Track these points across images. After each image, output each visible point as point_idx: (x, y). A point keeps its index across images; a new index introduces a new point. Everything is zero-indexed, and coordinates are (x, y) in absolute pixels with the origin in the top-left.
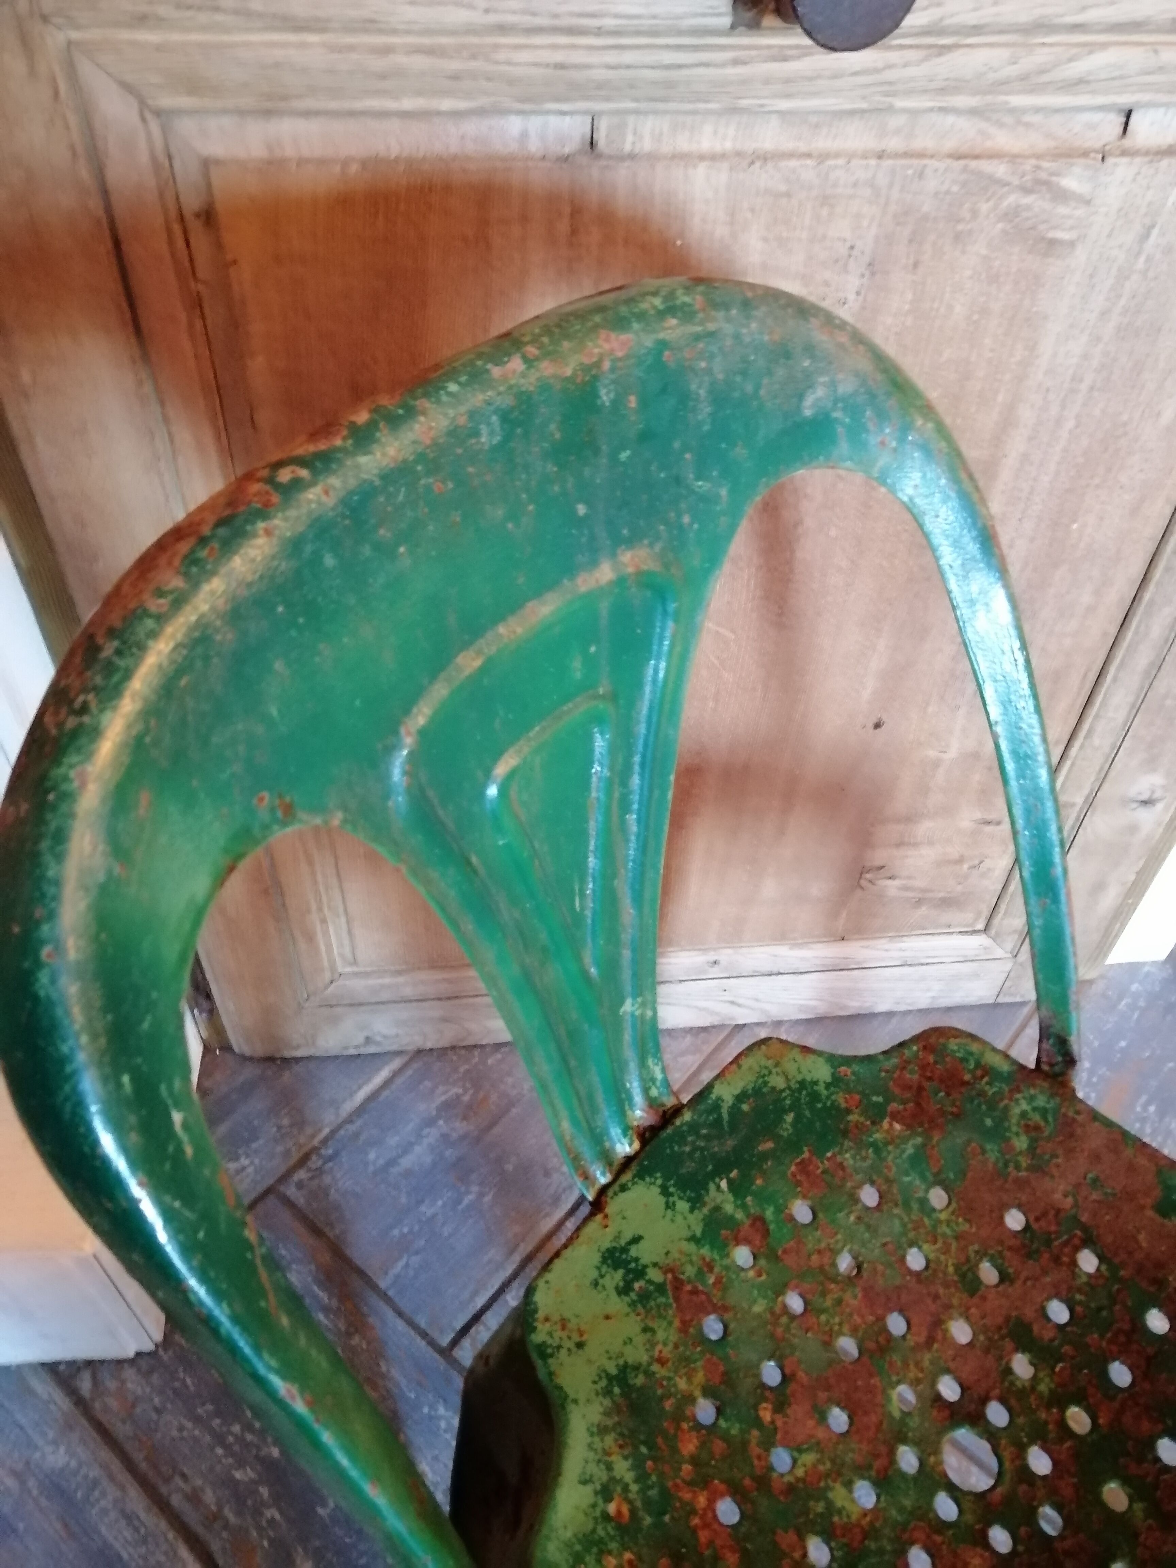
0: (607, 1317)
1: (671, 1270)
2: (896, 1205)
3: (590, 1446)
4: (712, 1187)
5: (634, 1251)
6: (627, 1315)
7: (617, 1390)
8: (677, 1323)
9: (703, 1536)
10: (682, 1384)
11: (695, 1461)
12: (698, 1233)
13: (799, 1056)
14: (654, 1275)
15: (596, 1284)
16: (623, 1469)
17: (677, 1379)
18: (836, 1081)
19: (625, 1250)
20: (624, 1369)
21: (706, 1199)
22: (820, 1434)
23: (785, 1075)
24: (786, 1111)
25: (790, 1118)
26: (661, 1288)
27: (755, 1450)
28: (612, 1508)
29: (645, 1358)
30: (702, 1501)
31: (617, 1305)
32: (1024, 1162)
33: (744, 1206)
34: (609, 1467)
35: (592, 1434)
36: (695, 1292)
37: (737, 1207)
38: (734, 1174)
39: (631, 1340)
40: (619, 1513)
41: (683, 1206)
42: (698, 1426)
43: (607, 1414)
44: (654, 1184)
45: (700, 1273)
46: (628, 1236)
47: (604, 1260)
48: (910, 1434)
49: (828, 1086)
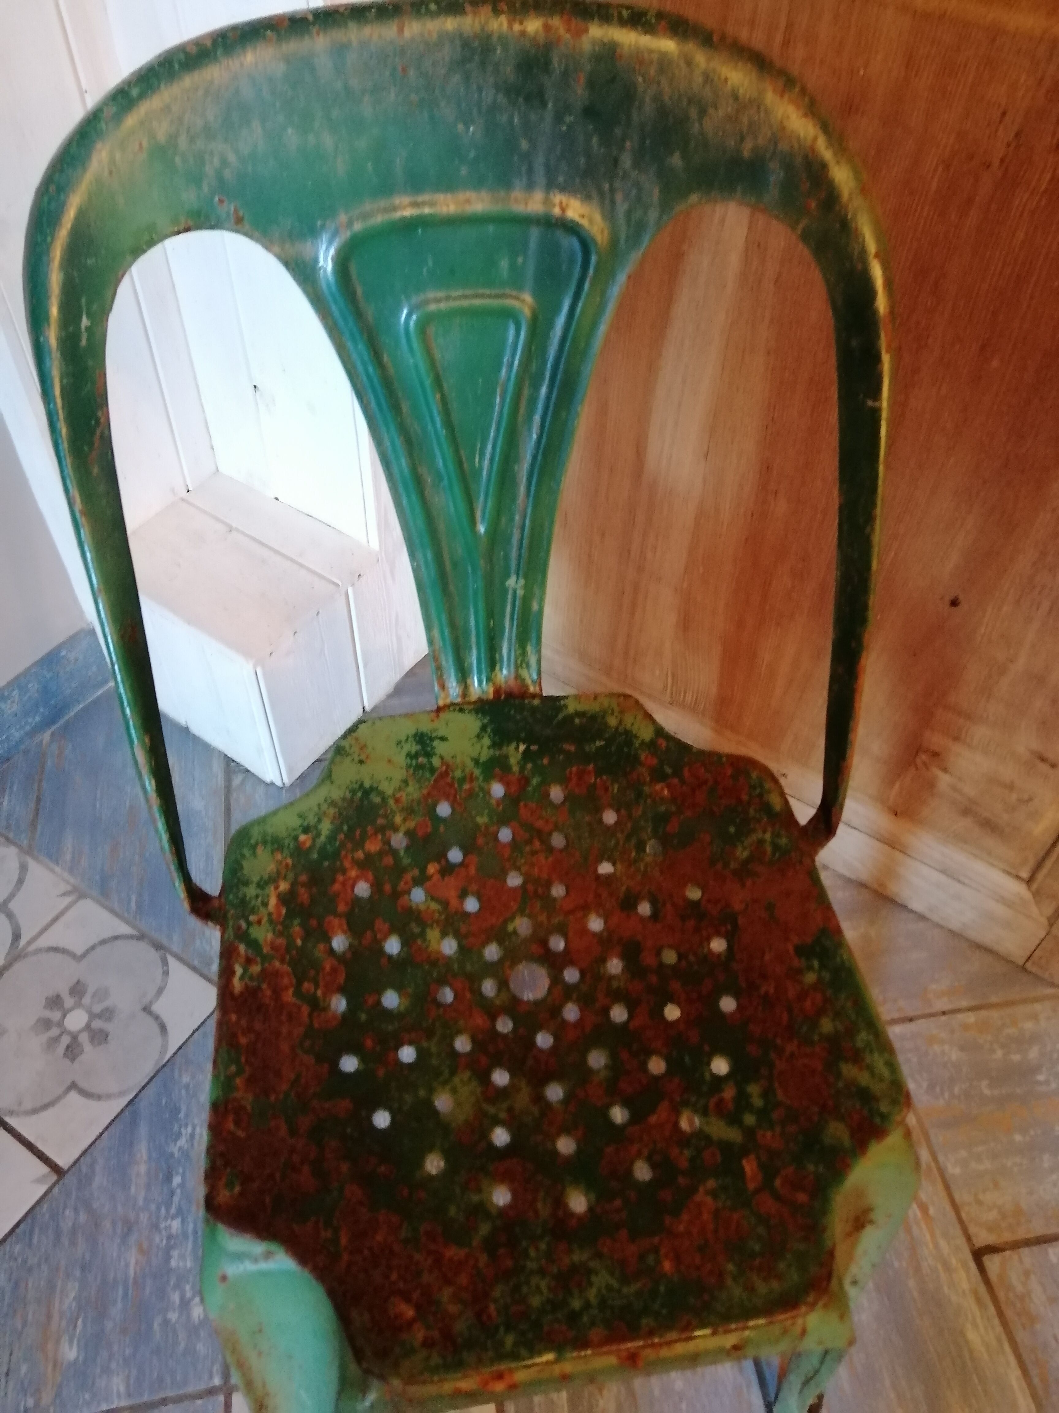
0: (389, 761)
1: (448, 766)
2: (622, 832)
3: (319, 805)
4: (514, 745)
5: (436, 743)
6: (402, 768)
7: (359, 794)
8: (425, 791)
9: (337, 887)
10: (398, 819)
11: (368, 856)
12: (481, 761)
13: (640, 717)
14: (436, 762)
15: (399, 743)
16: (326, 827)
17: (398, 814)
18: (652, 745)
19: (432, 739)
20: (372, 789)
21: (505, 748)
22: (454, 902)
23: (621, 722)
24: (600, 738)
25: (600, 743)
26: (432, 770)
27: (408, 876)
28: (302, 838)
29: (389, 792)
30: (353, 873)
31: (401, 759)
32: (733, 865)
33: (522, 768)
34: (320, 821)
35: (325, 801)
36: (451, 785)
37: (518, 763)
38: (534, 748)
39: (391, 779)
40: (304, 843)
41: (487, 741)
42: (387, 842)
43: (344, 799)
44: (481, 720)
45: (463, 780)
46: (441, 733)
47: (415, 736)
48: (507, 943)
49: (643, 743)
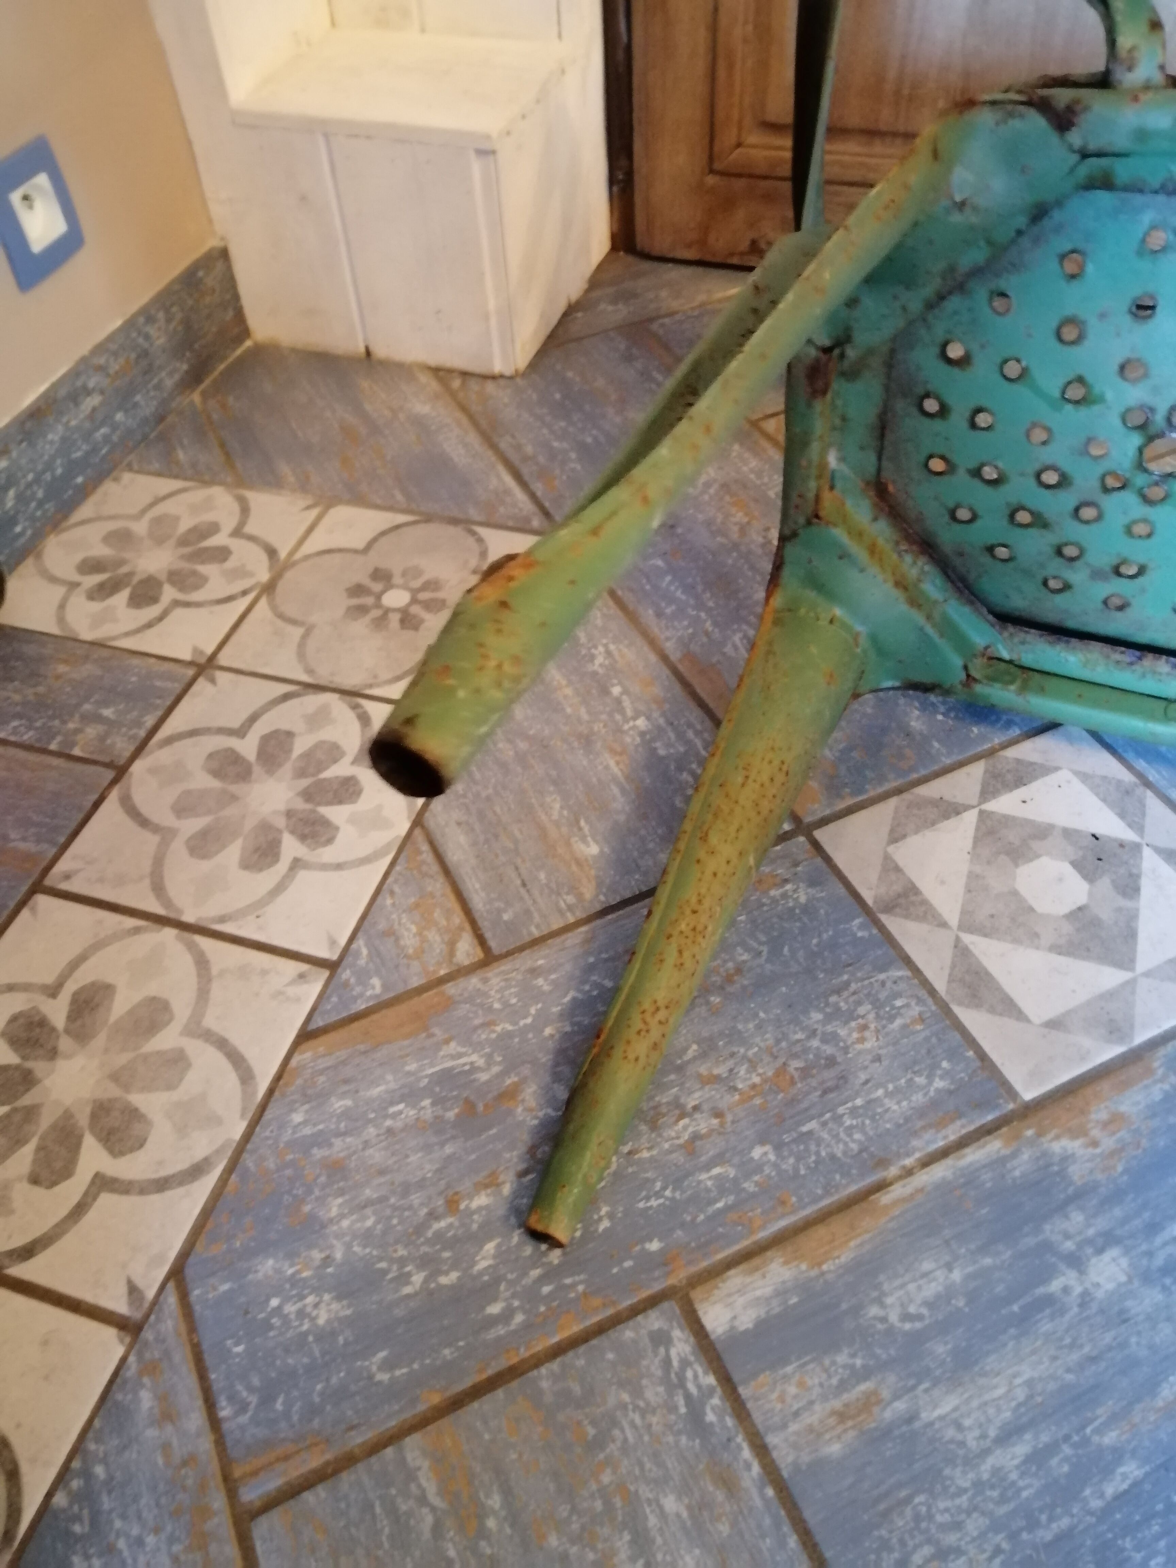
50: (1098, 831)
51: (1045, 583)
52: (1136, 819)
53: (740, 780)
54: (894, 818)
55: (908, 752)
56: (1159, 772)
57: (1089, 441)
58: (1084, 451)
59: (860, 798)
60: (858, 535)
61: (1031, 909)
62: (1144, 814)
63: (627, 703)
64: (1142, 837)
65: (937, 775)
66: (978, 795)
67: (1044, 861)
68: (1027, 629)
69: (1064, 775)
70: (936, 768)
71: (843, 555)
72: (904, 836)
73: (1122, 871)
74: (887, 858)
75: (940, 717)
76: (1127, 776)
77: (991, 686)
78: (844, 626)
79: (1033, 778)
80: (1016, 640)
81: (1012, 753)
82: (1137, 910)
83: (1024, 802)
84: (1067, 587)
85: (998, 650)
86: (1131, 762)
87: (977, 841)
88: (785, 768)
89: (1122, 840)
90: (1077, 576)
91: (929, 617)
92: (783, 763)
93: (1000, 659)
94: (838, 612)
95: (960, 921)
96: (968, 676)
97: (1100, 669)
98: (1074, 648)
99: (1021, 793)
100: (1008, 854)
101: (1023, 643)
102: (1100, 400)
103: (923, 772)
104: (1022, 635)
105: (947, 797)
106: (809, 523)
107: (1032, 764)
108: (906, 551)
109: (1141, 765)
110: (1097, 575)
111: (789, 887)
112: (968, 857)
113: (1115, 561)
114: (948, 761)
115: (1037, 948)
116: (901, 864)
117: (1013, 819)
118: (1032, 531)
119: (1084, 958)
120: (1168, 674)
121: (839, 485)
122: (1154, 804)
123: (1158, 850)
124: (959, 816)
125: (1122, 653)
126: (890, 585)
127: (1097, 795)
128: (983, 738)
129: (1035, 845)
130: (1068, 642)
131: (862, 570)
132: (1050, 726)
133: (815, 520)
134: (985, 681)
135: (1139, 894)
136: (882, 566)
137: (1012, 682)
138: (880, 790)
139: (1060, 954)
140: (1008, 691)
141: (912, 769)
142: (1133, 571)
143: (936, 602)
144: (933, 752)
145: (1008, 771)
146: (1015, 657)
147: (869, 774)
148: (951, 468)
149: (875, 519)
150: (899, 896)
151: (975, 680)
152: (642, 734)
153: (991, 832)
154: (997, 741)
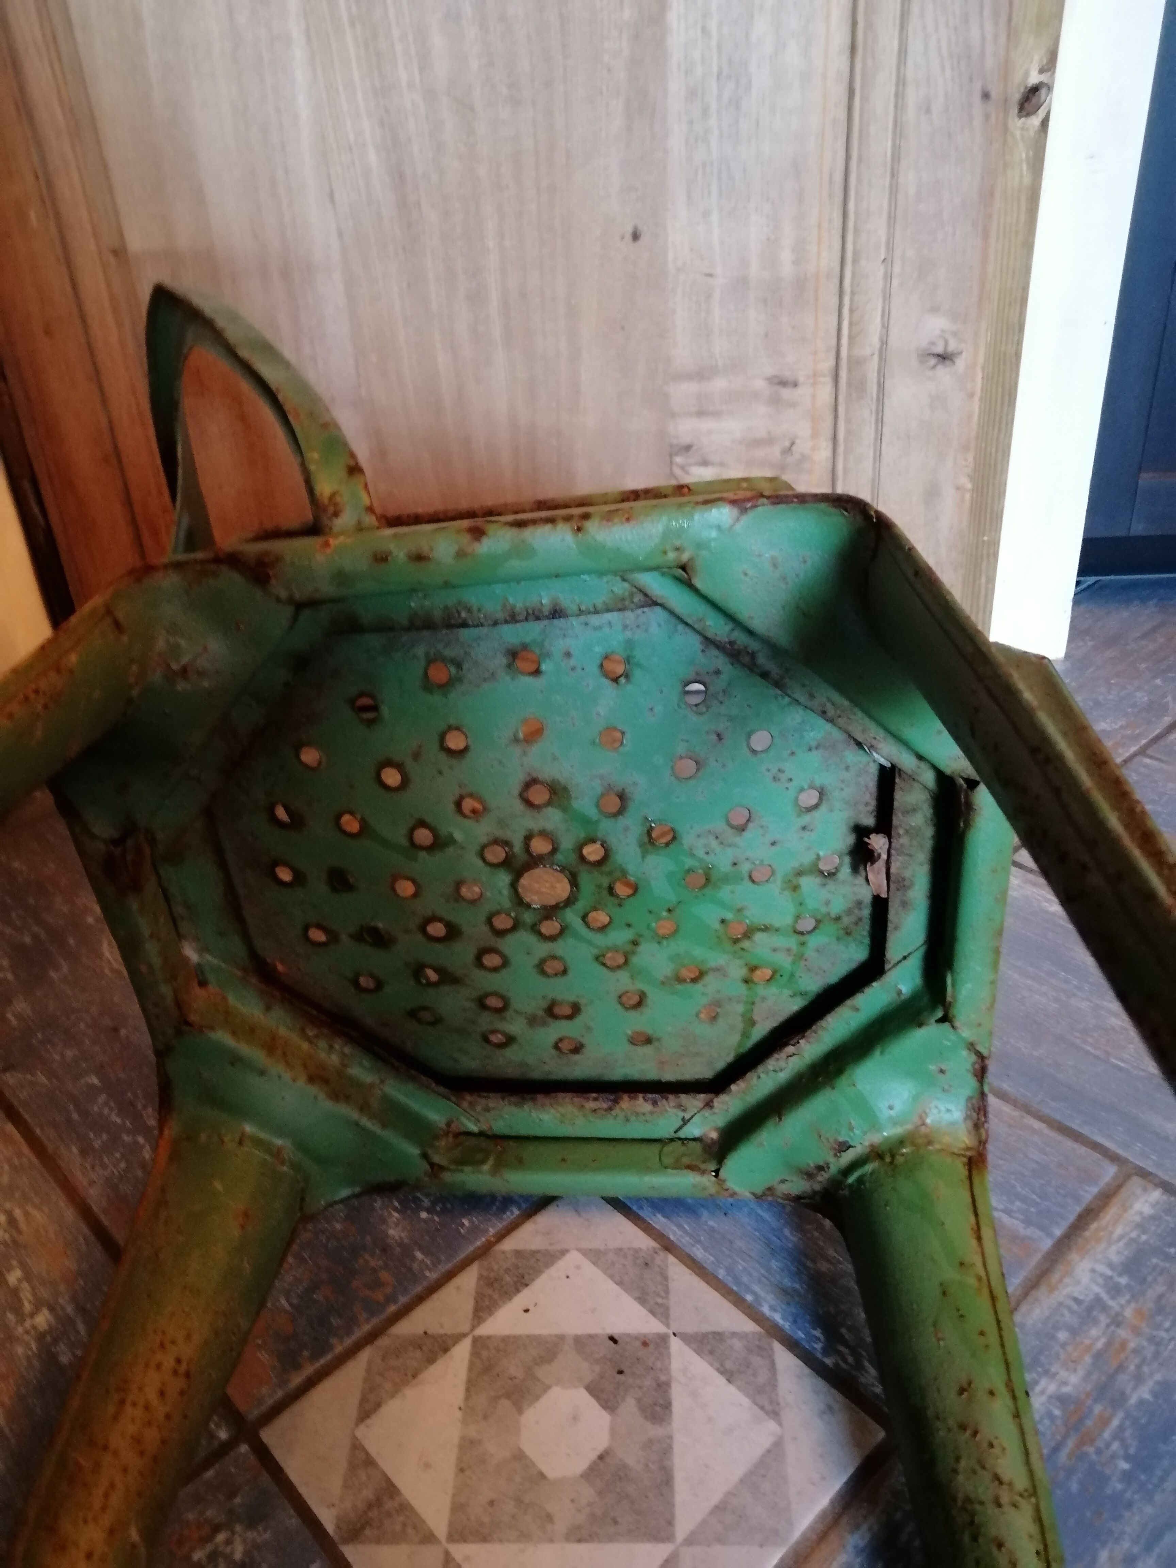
50: (615, 1331)
51: (486, 1039)
52: (659, 1300)
53: (111, 1409)
54: (366, 1380)
55: (385, 1276)
56: (680, 1227)
57: (458, 885)
58: (457, 897)
59: (322, 1361)
60: (248, 1031)
61: (542, 1476)
62: (667, 1291)
63: (26, 1294)
64: (668, 1325)
65: (420, 1299)
66: (470, 1316)
67: (556, 1392)
68: (485, 1094)
69: (574, 1257)
70: (419, 1289)
71: (236, 1060)
72: (378, 1405)
73: (648, 1382)
74: (356, 1446)
75: (424, 1215)
76: (642, 1241)
77: (462, 1171)
78: (258, 1143)
79: (537, 1272)
80: (479, 1108)
81: (509, 1245)
82: (670, 1437)
83: (527, 1311)
84: (510, 1040)
85: (464, 1125)
86: (648, 1219)
87: (471, 1386)
88: (183, 1368)
89: (645, 1336)
90: (515, 1026)
91: (364, 1108)
92: (179, 1361)
93: (469, 1134)
94: (249, 1128)
95: (451, 1524)
96: (432, 1165)
97: (580, 1121)
98: (543, 1106)
99: (523, 1298)
100: (508, 1396)
101: (487, 1109)
102: (450, 841)
103: (403, 1300)
104: (483, 1101)
105: (434, 1330)
106: (179, 1033)
107: (534, 1253)
108: (317, 1036)
109: (659, 1221)
110: (533, 1021)
111: (221, 1537)
112: (459, 1414)
113: (545, 1004)
114: (432, 1276)
115: (551, 1541)
116: (372, 1451)
117: (516, 1338)
118: (445, 989)
119: (611, 1539)
120: (652, 1113)
121: (211, 977)
122: (679, 1274)
123: (687, 1338)
124: (448, 1353)
125: (596, 1099)
126: (301, 1082)
127: (612, 1277)
128: (475, 1230)
129: (542, 1372)
130: (533, 1100)
131: (262, 1073)
132: (543, 1203)
133: (185, 1028)
134: (452, 1167)
135: (671, 1412)
136: (287, 1064)
137: (483, 1162)
138: (348, 1342)
139: (579, 1541)
140: (481, 1172)
141: (391, 1299)
142: (567, 1011)
143: (371, 1086)
144: (415, 1266)
145: (507, 1271)
146: (484, 1127)
147: (335, 1321)
148: (333, 937)
149: (268, 1008)
150: (370, 1506)
151: (442, 1168)
152: (40, 1337)
153: (487, 1369)
154: (492, 1231)
